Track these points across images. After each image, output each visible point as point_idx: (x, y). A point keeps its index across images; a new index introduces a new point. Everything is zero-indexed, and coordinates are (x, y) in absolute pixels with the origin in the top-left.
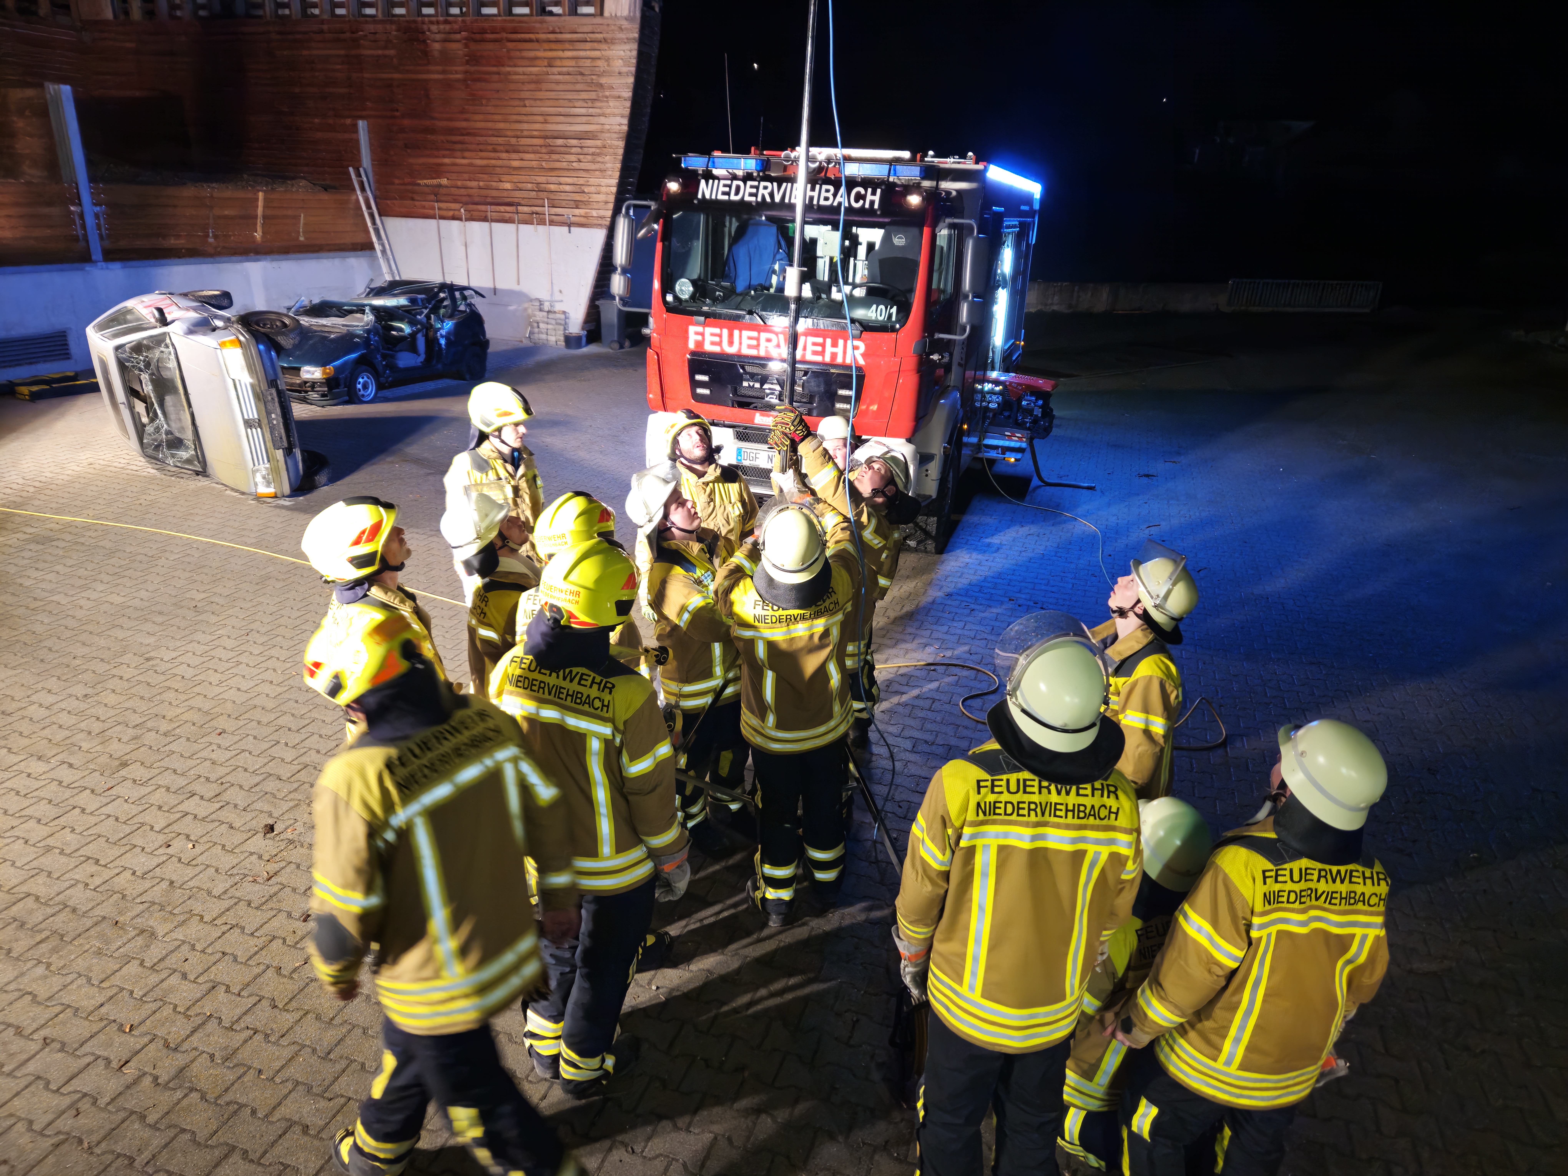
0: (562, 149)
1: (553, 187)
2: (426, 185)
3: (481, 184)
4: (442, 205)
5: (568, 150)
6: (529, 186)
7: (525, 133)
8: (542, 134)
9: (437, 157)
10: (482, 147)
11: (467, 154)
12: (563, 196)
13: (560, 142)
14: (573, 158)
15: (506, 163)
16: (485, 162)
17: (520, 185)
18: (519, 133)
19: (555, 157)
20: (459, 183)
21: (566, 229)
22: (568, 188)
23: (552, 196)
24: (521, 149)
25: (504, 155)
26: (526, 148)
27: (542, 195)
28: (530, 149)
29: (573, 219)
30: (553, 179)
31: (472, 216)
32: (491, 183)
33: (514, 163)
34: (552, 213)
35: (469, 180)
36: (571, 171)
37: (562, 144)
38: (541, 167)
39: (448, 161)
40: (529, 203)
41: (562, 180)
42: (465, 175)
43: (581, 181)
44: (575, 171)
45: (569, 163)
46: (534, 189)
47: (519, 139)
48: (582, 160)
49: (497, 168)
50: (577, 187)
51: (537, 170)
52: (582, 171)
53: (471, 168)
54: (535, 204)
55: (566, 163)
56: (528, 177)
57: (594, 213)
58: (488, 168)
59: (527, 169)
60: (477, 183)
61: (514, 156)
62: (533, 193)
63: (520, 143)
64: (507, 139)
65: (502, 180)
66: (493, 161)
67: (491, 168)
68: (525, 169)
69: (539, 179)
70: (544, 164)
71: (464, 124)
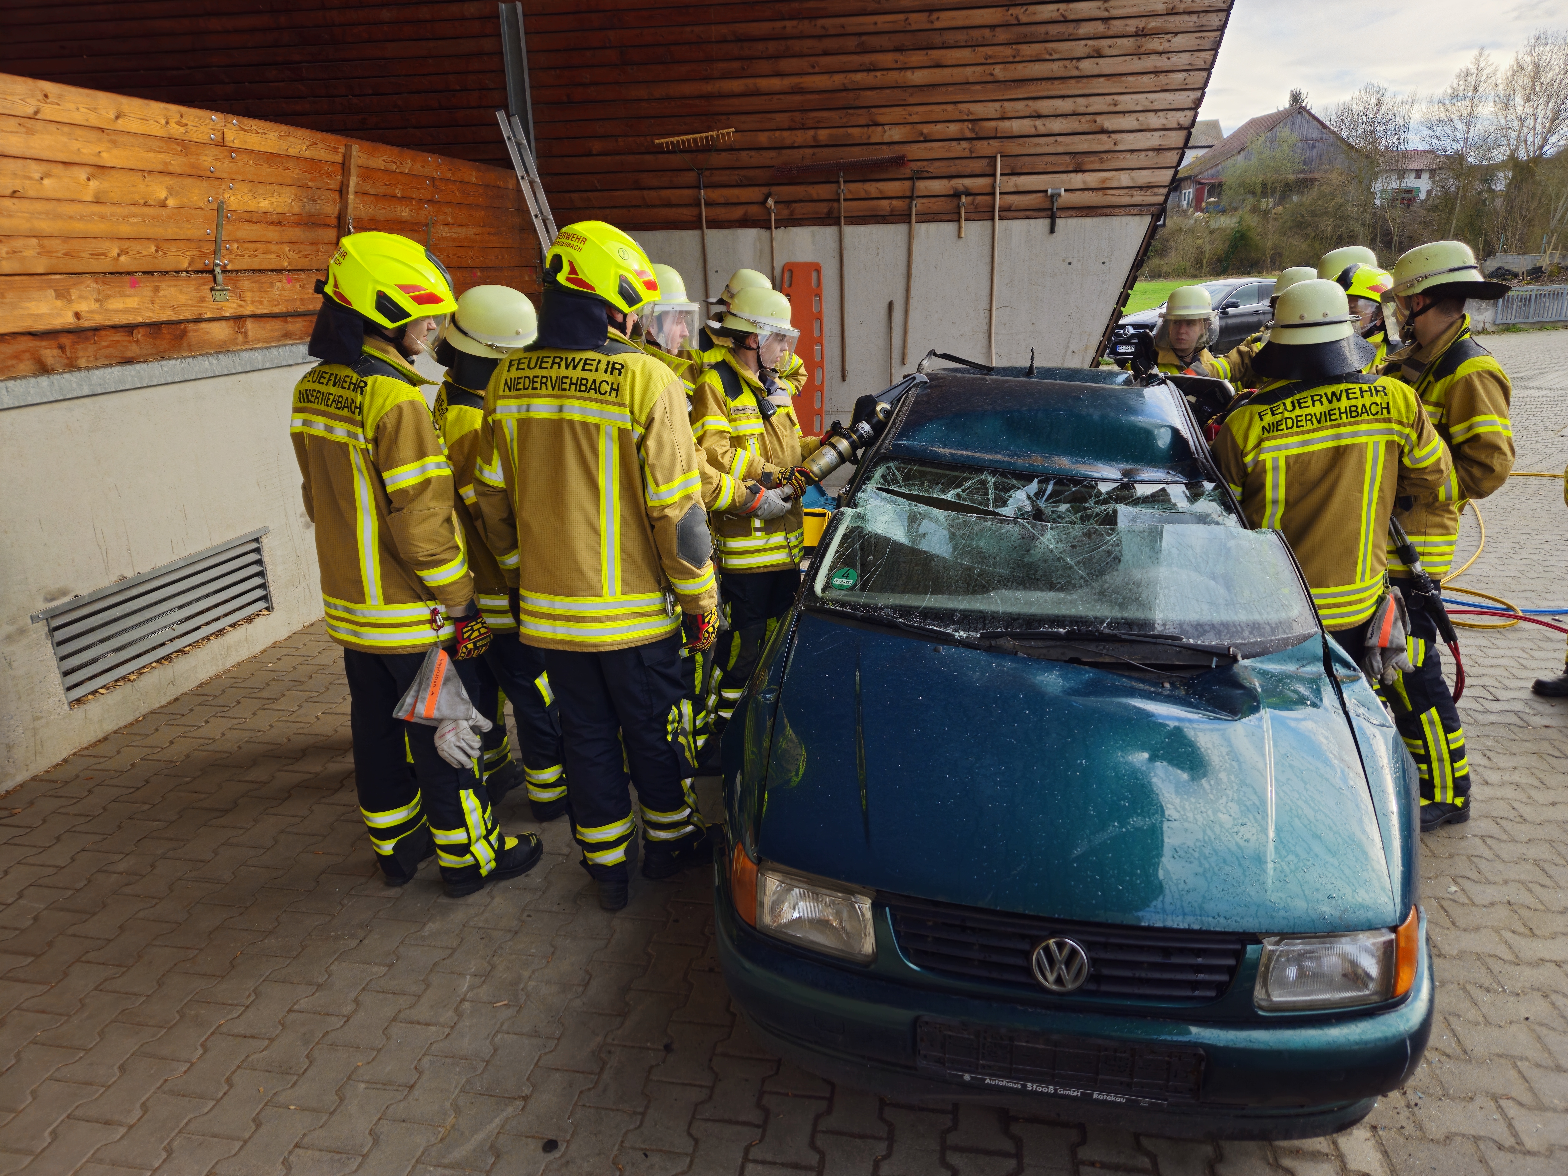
0: (1054, 30)
1: (1015, 126)
2: (675, 150)
3: (823, 135)
4: (717, 195)
5: (1069, 29)
6: (953, 129)
9: (707, 78)
10: (828, 43)
11: (786, 65)
12: (1044, 145)
14: (1079, 49)
15: (893, 77)
16: (838, 80)
19: (1028, 50)
20: (763, 138)
21: (1042, 224)
22: (1057, 125)
23: (1013, 147)
24: (937, 39)
25: (887, 59)
27: (984, 148)
28: (961, 37)
29: (1066, 198)
31: (792, 213)
32: (850, 130)
33: (918, 77)
34: (1013, 190)
35: (790, 129)
36: (1073, 81)
37: (1055, 16)
38: (990, 79)
39: (736, 85)
40: (952, 170)
41: (1045, 106)
42: (778, 117)
43: (1098, 104)
44: (1085, 80)
45: (1067, 63)
46: (969, 134)
47: (935, 16)
48: (1108, 52)
49: (869, 93)
50: (1083, 119)
51: (978, 87)
52: (1102, 80)
53: (797, 98)
54: (968, 171)
55: (1061, 63)
56: (949, 107)
57: (1125, 179)
58: (844, 94)
59: (950, 89)
60: (811, 133)
61: (917, 58)
62: (964, 144)
63: (937, 25)
64: (902, 17)
65: (881, 119)
66: (859, 77)
67: (851, 95)
68: (944, 89)
69: (979, 110)
70: (999, 72)
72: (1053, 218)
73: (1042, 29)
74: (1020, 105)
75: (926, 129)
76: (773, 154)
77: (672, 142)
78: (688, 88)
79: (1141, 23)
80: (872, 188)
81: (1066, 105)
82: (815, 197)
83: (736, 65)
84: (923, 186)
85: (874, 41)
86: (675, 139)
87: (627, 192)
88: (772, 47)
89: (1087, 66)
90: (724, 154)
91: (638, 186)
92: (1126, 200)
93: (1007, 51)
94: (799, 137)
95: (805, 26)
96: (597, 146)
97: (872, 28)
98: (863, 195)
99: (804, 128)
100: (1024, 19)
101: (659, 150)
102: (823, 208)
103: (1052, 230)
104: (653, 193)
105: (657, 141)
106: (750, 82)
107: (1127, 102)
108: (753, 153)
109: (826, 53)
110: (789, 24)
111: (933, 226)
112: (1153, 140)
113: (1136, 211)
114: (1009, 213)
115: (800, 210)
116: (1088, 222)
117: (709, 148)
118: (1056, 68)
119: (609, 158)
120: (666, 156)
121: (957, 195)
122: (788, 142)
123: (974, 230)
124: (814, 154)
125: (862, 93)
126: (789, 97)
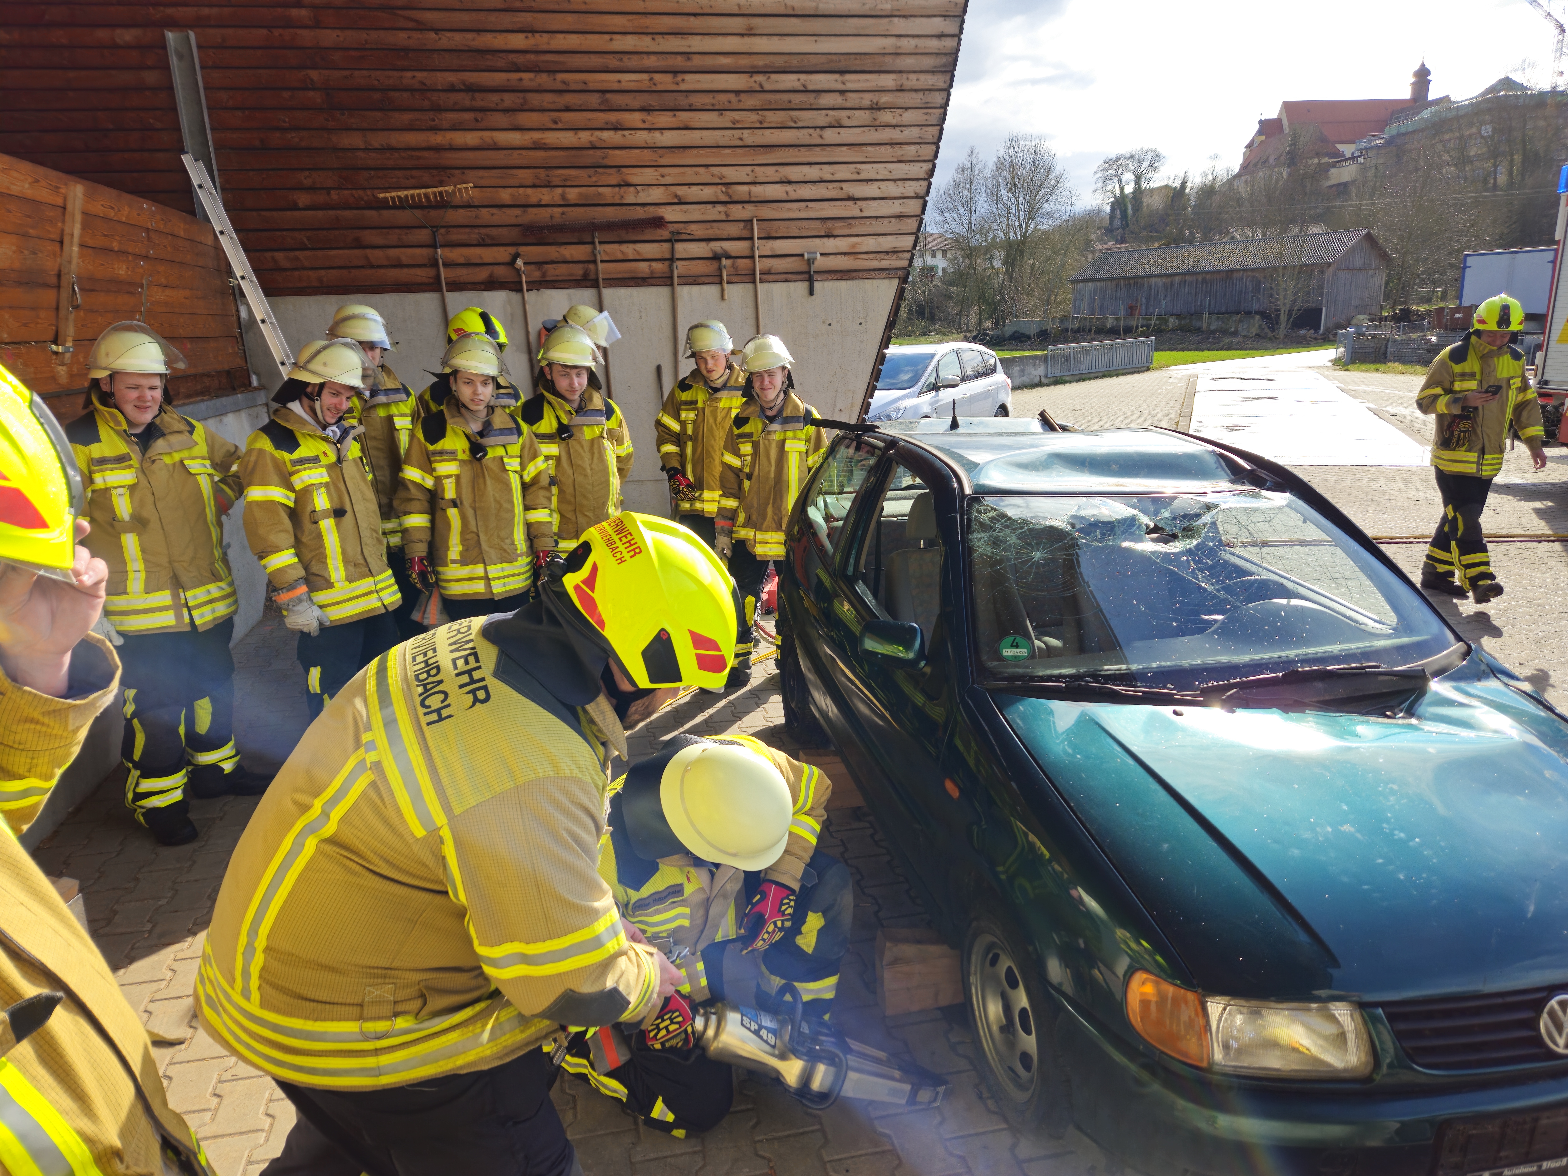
0: (797, 99)
1: (770, 191)
2: (403, 205)
3: (572, 193)
4: (456, 254)
5: (809, 99)
6: (707, 191)
7: (697, 61)
8: (744, 61)
9: (435, 129)
11: (524, 119)
12: (797, 210)
14: (820, 118)
15: (642, 137)
16: (585, 137)
17: (681, 191)
18: (679, 62)
19: (773, 117)
20: (505, 195)
21: (801, 287)
22: (807, 191)
23: (767, 212)
24: (683, 101)
25: (635, 118)
26: (698, 100)
27: (738, 212)
28: (707, 100)
29: (821, 263)
31: (544, 275)
32: (601, 190)
33: (668, 138)
34: (770, 253)
35: (534, 186)
36: (818, 149)
37: (795, 85)
38: (740, 143)
39: (471, 138)
40: (710, 233)
41: (794, 173)
42: (521, 173)
43: (843, 172)
44: (828, 149)
45: (811, 131)
46: (724, 198)
47: (680, 77)
48: (846, 122)
49: (617, 152)
50: (831, 185)
51: (728, 151)
52: (844, 148)
53: (541, 154)
54: (725, 234)
55: (805, 131)
56: (701, 170)
57: (872, 244)
58: (591, 152)
59: (701, 151)
60: (559, 191)
61: (664, 119)
62: (720, 208)
63: (683, 87)
64: (645, 76)
65: (633, 180)
66: (606, 135)
67: (599, 153)
68: (695, 151)
69: (731, 174)
70: (748, 137)
71: (518, 41)
72: (811, 281)
73: (785, 97)
74: (770, 170)
76: (518, 211)
77: (399, 197)
78: (413, 138)
79: (874, 97)
80: (629, 250)
81: (813, 173)
82: (568, 258)
83: (468, 116)
84: (681, 249)
85: (619, 99)
86: (402, 194)
87: (347, 252)
88: (509, 99)
89: (830, 136)
90: (461, 211)
91: (359, 245)
92: (875, 264)
93: (753, 117)
94: (545, 195)
95: (543, 79)
96: (303, 199)
97: (616, 86)
98: (620, 257)
99: (549, 185)
100: (767, 87)
101: (384, 205)
102: (578, 271)
103: (811, 293)
104: (379, 253)
105: (382, 195)
106: (487, 135)
107: (868, 171)
108: (494, 210)
109: (568, 109)
110: (526, 76)
111: (695, 289)
112: (895, 207)
113: (885, 274)
114: (769, 276)
115: (553, 271)
116: (843, 285)
117: (443, 204)
118: (802, 136)
119: (320, 213)
120: (392, 211)
121: (716, 257)
122: (534, 200)
123: (737, 292)
124: (563, 213)
125: (610, 152)
126: (531, 153)
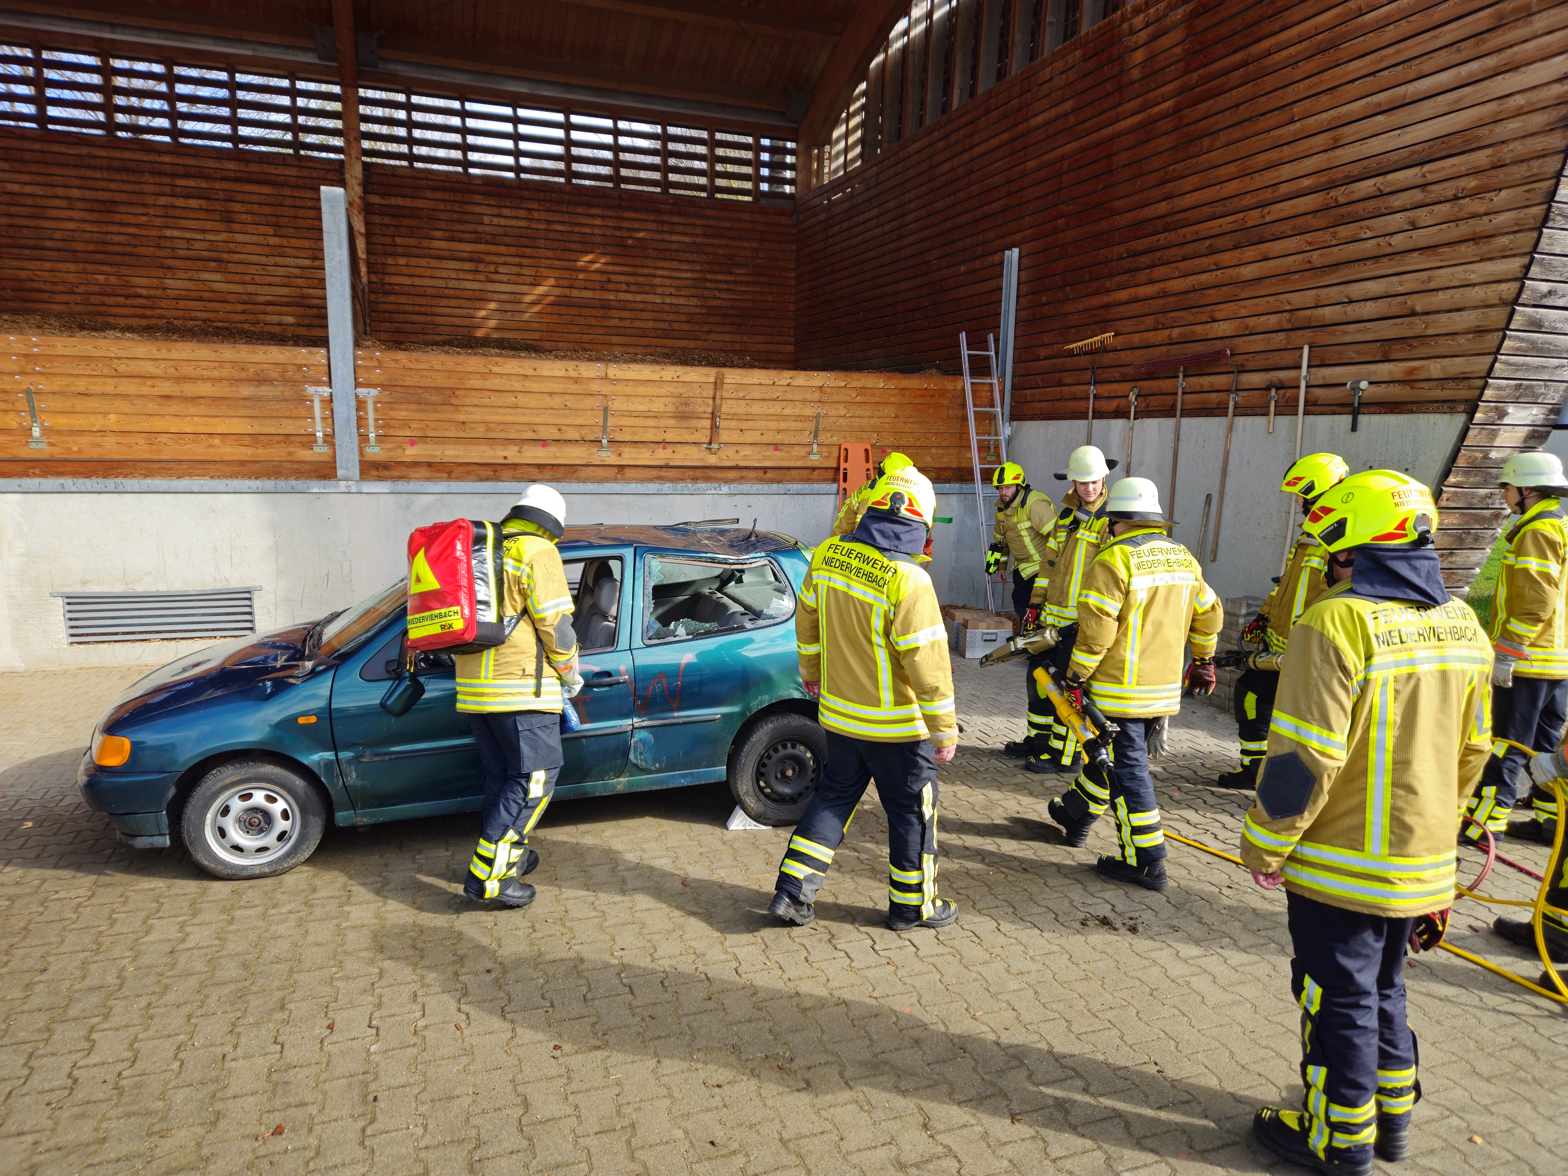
1: (1328, 313)
2: (1082, 353)
3: (1175, 333)
4: (1102, 389)
5: (1385, 202)
6: (1273, 320)
7: (1284, 189)
8: (1323, 178)
9: (1108, 291)
10: (1188, 249)
11: (1156, 273)
12: (1353, 333)
13: (1366, 187)
14: (1396, 222)
15: (1230, 274)
18: (1268, 194)
19: (1344, 232)
20: (1137, 339)
21: (1347, 419)
22: (1368, 309)
23: (1323, 337)
24: (1267, 233)
25: (1227, 258)
26: (1277, 229)
27: (1297, 338)
28: (1286, 227)
29: (1370, 393)
30: (1334, 293)
31: (1148, 406)
32: (1194, 328)
33: (1248, 272)
34: (1321, 382)
35: (1155, 329)
36: (1385, 260)
37: (1372, 191)
38: (1307, 266)
39: (1123, 295)
40: (1269, 363)
42: (1148, 319)
43: (1409, 283)
44: (1397, 257)
45: (1380, 240)
46: (1286, 325)
47: (1266, 210)
48: (1422, 222)
49: (1211, 291)
50: (1396, 300)
51: (1297, 276)
52: (1415, 254)
53: (1161, 301)
54: (1283, 363)
56: (1271, 299)
57: (1435, 368)
58: (1193, 294)
59: (1274, 280)
60: (1168, 332)
61: (1250, 253)
63: (1268, 219)
64: (1241, 215)
65: (1218, 315)
66: (1204, 277)
67: (1198, 294)
68: (1268, 281)
70: (1316, 258)
71: (1162, 208)
72: (1356, 415)
73: (1359, 207)
74: (1335, 291)
75: (1251, 322)
76: (1142, 352)
77: (1078, 347)
79: (1462, 183)
80: (1206, 382)
82: (1162, 390)
83: (1125, 277)
84: (1243, 380)
85: (1219, 242)
86: (1080, 344)
87: (1053, 388)
88: (1149, 258)
89: (1400, 241)
90: (1107, 354)
91: (1060, 384)
92: (1440, 394)
93: (1326, 236)
94: (1159, 336)
95: (1173, 237)
97: (1218, 231)
98: (1198, 389)
99: (1164, 328)
100: (1342, 200)
102: (1166, 401)
103: (1354, 428)
104: (1067, 389)
105: (1067, 347)
106: (1132, 291)
108: (1125, 353)
109: (1185, 259)
110: (1162, 237)
111: (1249, 420)
112: (1471, 320)
113: (1450, 407)
114: (1314, 407)
115: (1153, 402)
116: (1392, 420)
117: (1099, 350)
118: (1369, 247)
119: (1048, 361)
120: (1078, 358)
121: (1268, 388)
122: (1152, 341)
123: (1281, 425)
124: (1167, 351)
125: (1206, 292)
126: (1155, 301)
